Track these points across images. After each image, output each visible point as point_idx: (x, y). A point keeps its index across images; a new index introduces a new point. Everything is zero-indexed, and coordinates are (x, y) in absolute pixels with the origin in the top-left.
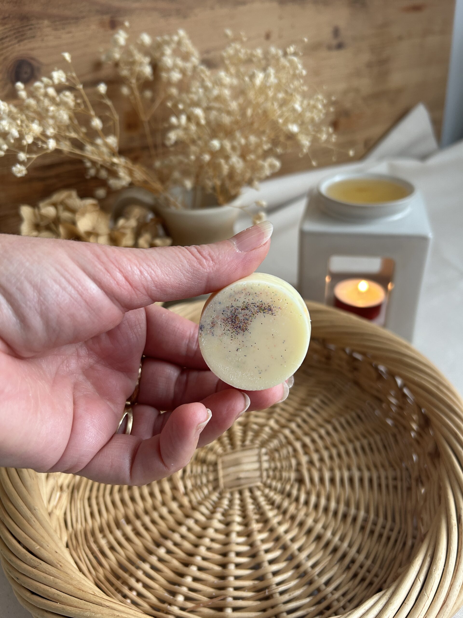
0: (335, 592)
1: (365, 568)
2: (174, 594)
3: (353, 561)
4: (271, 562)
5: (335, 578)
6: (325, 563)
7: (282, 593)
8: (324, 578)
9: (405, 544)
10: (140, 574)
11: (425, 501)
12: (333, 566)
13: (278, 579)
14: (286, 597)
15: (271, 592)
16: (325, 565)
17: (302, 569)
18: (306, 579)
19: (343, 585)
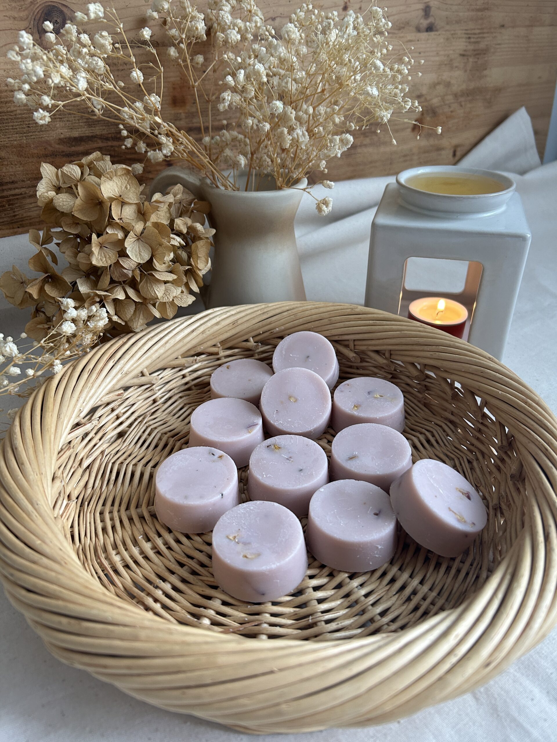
0: (391, 623)
1: (429, 600)
2: (198, 617)
3: (414, 593)
4: (316, 589)
5: (391, 610)
6: (382, 593)
7: (328, 622)
8: (379, 609)
9: (478, 577)
10: (159, 594)
11: (505, 531)
12: (391, 597)
13: (324, 606)
14: (333, 626)
15: (315, 620)
16: (382, 595)
17: (353, 598)
18: (357, 609)
19: (401, 617)
